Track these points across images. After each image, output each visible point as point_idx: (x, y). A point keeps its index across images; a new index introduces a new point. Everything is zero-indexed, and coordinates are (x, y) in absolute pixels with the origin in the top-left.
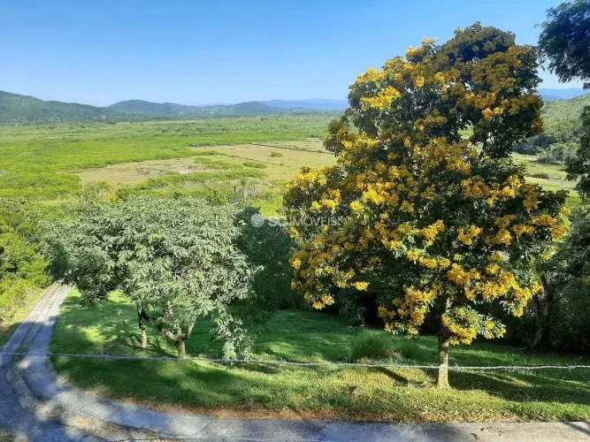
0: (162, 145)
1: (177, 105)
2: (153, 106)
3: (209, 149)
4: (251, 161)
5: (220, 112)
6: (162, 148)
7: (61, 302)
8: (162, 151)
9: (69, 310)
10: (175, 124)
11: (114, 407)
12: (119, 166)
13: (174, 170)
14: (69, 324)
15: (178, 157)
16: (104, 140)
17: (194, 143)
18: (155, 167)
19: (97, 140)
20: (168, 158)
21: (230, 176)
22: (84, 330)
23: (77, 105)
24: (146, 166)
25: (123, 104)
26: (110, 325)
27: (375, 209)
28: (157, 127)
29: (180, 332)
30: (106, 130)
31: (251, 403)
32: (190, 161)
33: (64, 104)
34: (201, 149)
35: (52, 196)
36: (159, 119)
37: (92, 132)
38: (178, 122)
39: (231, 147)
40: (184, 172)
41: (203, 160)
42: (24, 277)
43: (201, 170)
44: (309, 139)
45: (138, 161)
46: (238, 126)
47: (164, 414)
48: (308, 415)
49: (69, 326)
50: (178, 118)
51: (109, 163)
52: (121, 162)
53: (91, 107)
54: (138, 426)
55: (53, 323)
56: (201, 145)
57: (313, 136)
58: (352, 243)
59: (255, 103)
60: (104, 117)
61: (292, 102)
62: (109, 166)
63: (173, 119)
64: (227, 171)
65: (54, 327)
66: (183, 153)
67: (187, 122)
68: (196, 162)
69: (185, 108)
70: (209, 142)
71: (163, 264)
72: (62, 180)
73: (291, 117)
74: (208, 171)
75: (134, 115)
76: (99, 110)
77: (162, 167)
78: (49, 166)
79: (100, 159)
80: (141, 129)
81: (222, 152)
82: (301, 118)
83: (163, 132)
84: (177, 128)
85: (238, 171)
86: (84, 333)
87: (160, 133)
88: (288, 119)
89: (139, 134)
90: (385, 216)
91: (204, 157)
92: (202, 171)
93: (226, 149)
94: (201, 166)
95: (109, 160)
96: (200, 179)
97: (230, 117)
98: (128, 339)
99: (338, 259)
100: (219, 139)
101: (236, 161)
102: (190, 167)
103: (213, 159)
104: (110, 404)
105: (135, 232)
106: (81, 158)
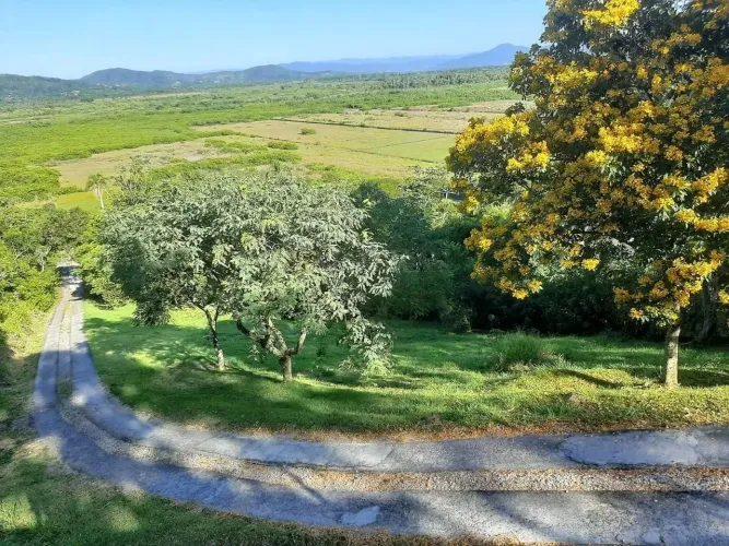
0: (160, 126)
1: (170, 73)
2: (140, 75)
3: (219, 128)
4: (278, 142)
5: (228, 79)
6: (160, 130)
7: (81, 326)
8: (160, 133)
9: (96, 335)
10: (172, 98)
11: (242, 440)
12: (107, 154)
13: (180, 157)
14: (108, 350)
15: (182, 140)
16: (82, 122)
17: (200, 122)
18: (155, 154)
19: (72, 122)
20: (168, 141)
21: (253, 162)
22: (130, 355)
23: (39, 78)
24: (143, 153)
25: (98, 74)
26: (161, 348)
27: (626, 159)
28: (147, 103)
29: (284, 346)
30: (82, 110)
31: (437, 422)
32: (200, 144)
33: (23, 77)
34: (210, 129)
35: (27, 197)
36: (149, 92)
37: (63, 114)
38: (173, 95)
39: (247, 125)
40: (192, 159)
41: (214, 142)
42: (22, 297)
43: (214, 155)
44: (348, 110)
45: (132, 148)
46: (253, 98)
47: (321, 444)
48: (530, 428)
49: (110, 353)
50: (173, 91)
51: (94, 151)
52: (110, 149)
53: (59, 80)
54: (293, 461)
55: (85, 350)
56: (209, 123)
57: (351, 107)
58: (579, 209)
59: (271, 67)
60: (76, 93)
61: (319, 64)
62: (94, 156)
63: (168, 92)
64: (248, 155)
65: (90, 354)
66: (189, 135)
67: (187, 94)
68: (207, 146)
69: (179, 76)
70: (220, 119)
71: (278, 259)
72: (37, 175)
73: (320, 84)
74: (223, 156)
75: (115, 88)
76: (70, 84)
77: (165, 154)
78: (17, 159)
79: (81, 148)
80: (127, 105)
81: (236, 131)
82: (334, 85)
83: (158, 109)
84: (174, 103)
85: (263, 154)
86: (134, 360)
87: (153, 110)
88: (315, 87)
89: (126, 113)
90: (640, 167)
91: (216, 138)
92: (216, 156)
93: (242, 127)
94: (213, 150)
95: (93, 147)
96: (216, 166)
97: (241, 86)
98: (197, 363)
99: (559, 231)
100: (231, 114)
101: (258, 142)
102: (200, 152)
103: (228, 140)
104: (233, 438)
105: (238, 219)
106: (56, 147)
